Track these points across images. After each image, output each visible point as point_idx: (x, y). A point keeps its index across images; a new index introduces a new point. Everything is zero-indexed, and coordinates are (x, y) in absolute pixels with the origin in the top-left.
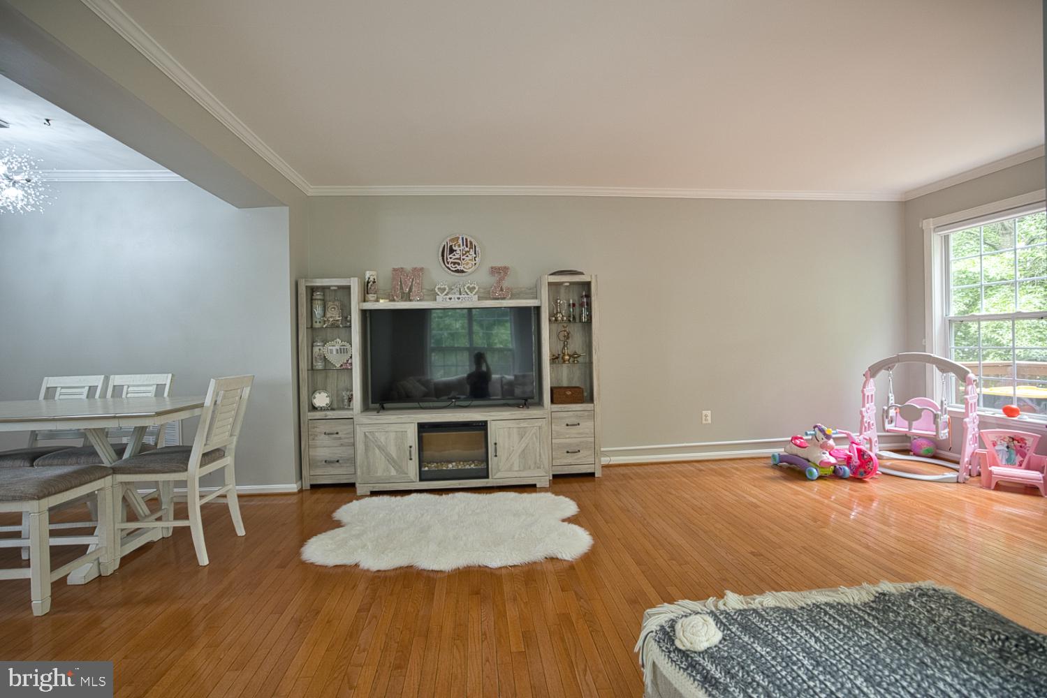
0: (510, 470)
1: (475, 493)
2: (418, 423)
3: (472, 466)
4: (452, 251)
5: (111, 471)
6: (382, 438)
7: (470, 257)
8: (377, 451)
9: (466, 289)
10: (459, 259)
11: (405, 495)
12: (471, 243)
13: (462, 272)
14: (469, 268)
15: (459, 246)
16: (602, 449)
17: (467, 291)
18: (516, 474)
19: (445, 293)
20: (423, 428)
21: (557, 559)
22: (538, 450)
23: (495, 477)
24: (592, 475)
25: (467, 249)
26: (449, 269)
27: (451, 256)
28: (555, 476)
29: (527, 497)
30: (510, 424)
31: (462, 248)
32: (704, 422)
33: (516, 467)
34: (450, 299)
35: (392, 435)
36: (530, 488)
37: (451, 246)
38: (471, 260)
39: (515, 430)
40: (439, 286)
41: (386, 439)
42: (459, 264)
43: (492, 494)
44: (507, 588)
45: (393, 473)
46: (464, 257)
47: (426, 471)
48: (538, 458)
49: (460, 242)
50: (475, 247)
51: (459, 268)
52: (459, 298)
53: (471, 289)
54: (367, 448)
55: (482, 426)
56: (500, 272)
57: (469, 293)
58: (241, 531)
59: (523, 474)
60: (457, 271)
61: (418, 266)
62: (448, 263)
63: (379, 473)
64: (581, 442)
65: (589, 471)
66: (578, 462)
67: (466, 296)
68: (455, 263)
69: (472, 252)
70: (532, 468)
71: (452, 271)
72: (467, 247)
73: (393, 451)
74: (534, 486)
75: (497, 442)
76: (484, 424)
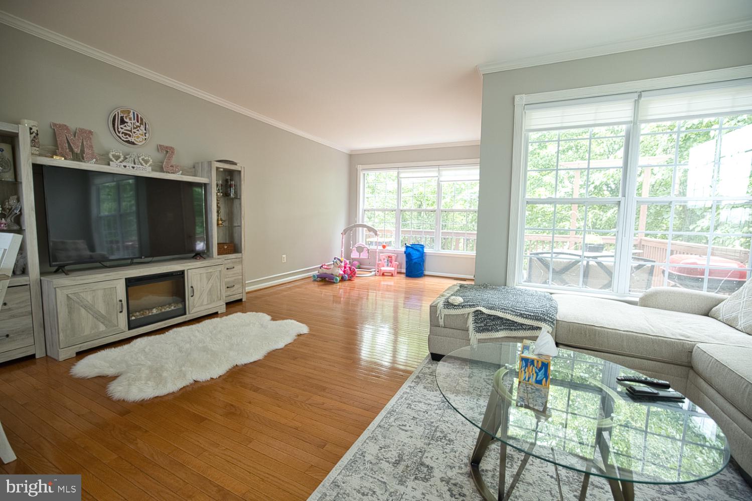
0: (202, 304)
2: (126, 279)
3: (173, 308)
4: (123, 122)
6: (89, 298)
7: (141, 132)
8: (83, 311)
9: (141, 161)
10: (131, 131)
12: (142, 120)
13: (133, 143)
14: (140, 142)
15: (130, 119)
16: (246, 282)
17: (143, 162)
18: (206, 307)
19: (120, 160)
20: (131, 283)
22: (219, 288)
23: (191, 313)
24: (240, 300)
25: (138, 124)
26: (121, 138)
27: (122, 126)
28: (227, 304)
30: (203, 271)
31: (133, 121)
32: (283, 262)
33: (205, 303)
34: (125, 166)
35: (100, 293)
37: (122, 118)
38: (142, 135)
39: (205, 275)
40: (114, 153)
41: (94, 297)
42: (130, 136)
45: (102, 328)
46: (135, 130)
47: (134, 320)
48: (219, 292)
49: (132, 116)
50: (145, 124)
51: (130, 139)
52: (133, 168)
53: (146, 162)
54: (71, 310)
55: (179, 277)
56: (167, 151)
57: (144, 164)
59: (210, 306)
60: (128, 142)
61: (87, 127)
62: (119, 132)
63: (87, 332)
64: (235, 280)
65: (239, 298)
66: (234, 293)
67: (141, 166)
68: (126, 134)
69: (142, 127)
70: (215, 300)
71: (123, 140)
72: (138, 122)
73: (101, 308)
74: (217, 313)
75: (193, 286)
76: (181, 273)
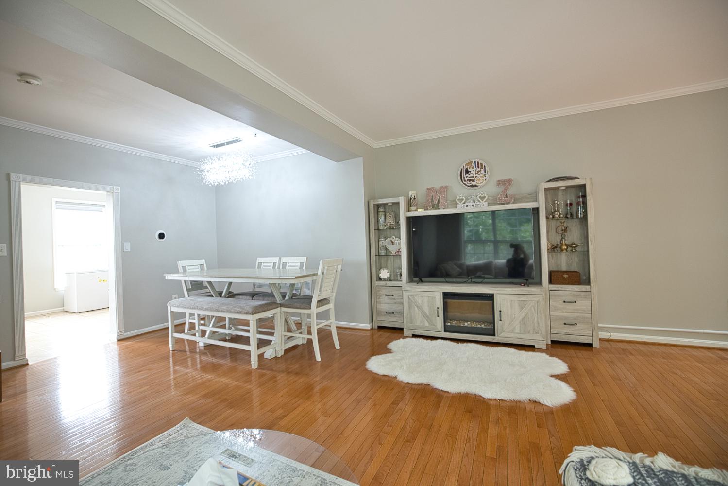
0: (512, 331)
1: (483, 345)
2: (443, 293)
3: (483, 326)
4: (467, 172)
5: (279, 306)
6: (419, 300)
7: (481, 175)
8: (416, 308)
9: (478, 199)
10: (473, 177)
11: (433, 340)
12: (482, 164)
13: (476, 186)
14: (481, 183)
15: (473, 168)
16: (600, 325)
17: (480, 199)
18: (518, 336)
19: (463, 202)
20: (446, 295)
21: (540, 403)
22: (536, 319)
23: (500, 336)
24: (590, 345)
25: (479, 169)
26: (466, 185)
27: (467, 175)
28: (552, 342)
29: (524, 354)
30: (513, 297)
31: (475, 169)
33: (517, 330)
34: (467, 206)
35: (426, 300)
36: (531, 348)
37: (467, 169)
38: (483, 177)
39: (516, 302)
40: (459, 198)
41: (422, 301)
42: (473, 181)
43: (496, 348)
44: (493, 413)
45: (427, 324)
46: (477, 175)
47: (449, 325)
48: (536, 325)
49: (473, 164)
50: (485, 167)
51: (473, 183)
52: (473, 205)
53: (482, 198)
54: (410, 307)
55: (490, 297)
56: (505, 183)
57: (481, 201)
58: (338, 347)
59: (524, 336)
60: (472, 186)
61: (444, 185)
62: (465, 181)
63: (418, 324)
64: (578, 317)
65: (587, 342)
66: (576, 333)
67: (479, 203)
68: (470, 180)
69: (483, 171)
70: (531, 332)
71: (468, 186)
72: (479, 168)
73: (427, 310)
74: (533, 346)
75: (502, 310)
76: (491, 296)
